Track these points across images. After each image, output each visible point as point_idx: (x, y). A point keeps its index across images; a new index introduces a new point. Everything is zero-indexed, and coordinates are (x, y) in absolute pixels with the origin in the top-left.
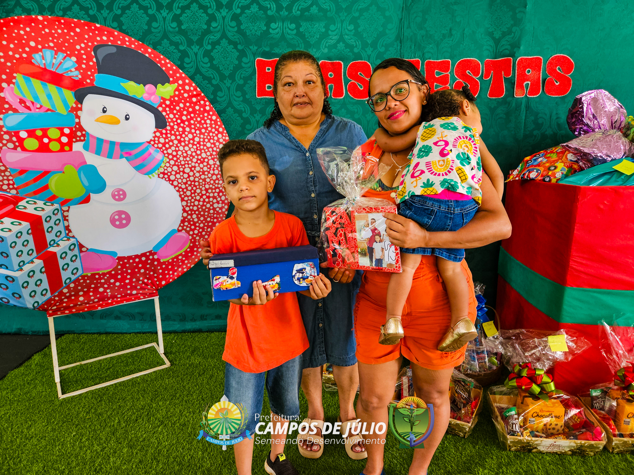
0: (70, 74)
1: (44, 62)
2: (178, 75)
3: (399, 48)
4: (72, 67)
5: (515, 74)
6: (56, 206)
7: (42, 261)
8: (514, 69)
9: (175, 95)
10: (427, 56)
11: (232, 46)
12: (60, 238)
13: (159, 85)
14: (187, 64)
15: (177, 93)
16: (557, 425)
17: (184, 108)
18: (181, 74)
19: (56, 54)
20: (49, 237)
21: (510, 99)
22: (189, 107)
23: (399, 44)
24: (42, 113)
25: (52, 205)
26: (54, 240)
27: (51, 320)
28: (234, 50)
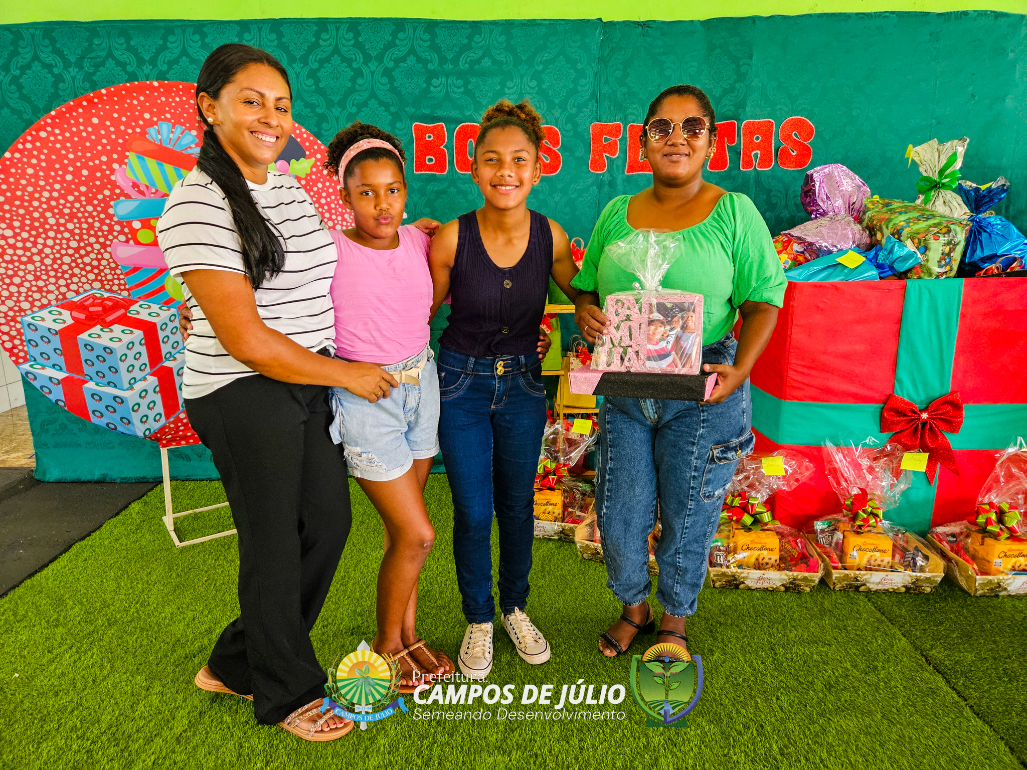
0: (189, 151)
1: (160, 137)
2: (316, 147)
3: (595, 108)
4: (192, 142)
5: (740, 141)
6: (173, 311)
7: (155, 378)
8: (739, 136)
9: (312, 173)
10: (630, 118)
11: (383, 108)
12: (177, 350)
13: (293, 161)
14: (326, 131)
15: (314, 170)
16: (770, 559)
17: (322, 189)
18: (319, 146)
19: (173, 127)
20: (165, 349)
21: (735, 172)
22: (328, 187)
23: (595, 104)
24: (158, 199)
25: (169, 310)
26: (170, 353)
27: (164, 452)
28: (386, 113)
